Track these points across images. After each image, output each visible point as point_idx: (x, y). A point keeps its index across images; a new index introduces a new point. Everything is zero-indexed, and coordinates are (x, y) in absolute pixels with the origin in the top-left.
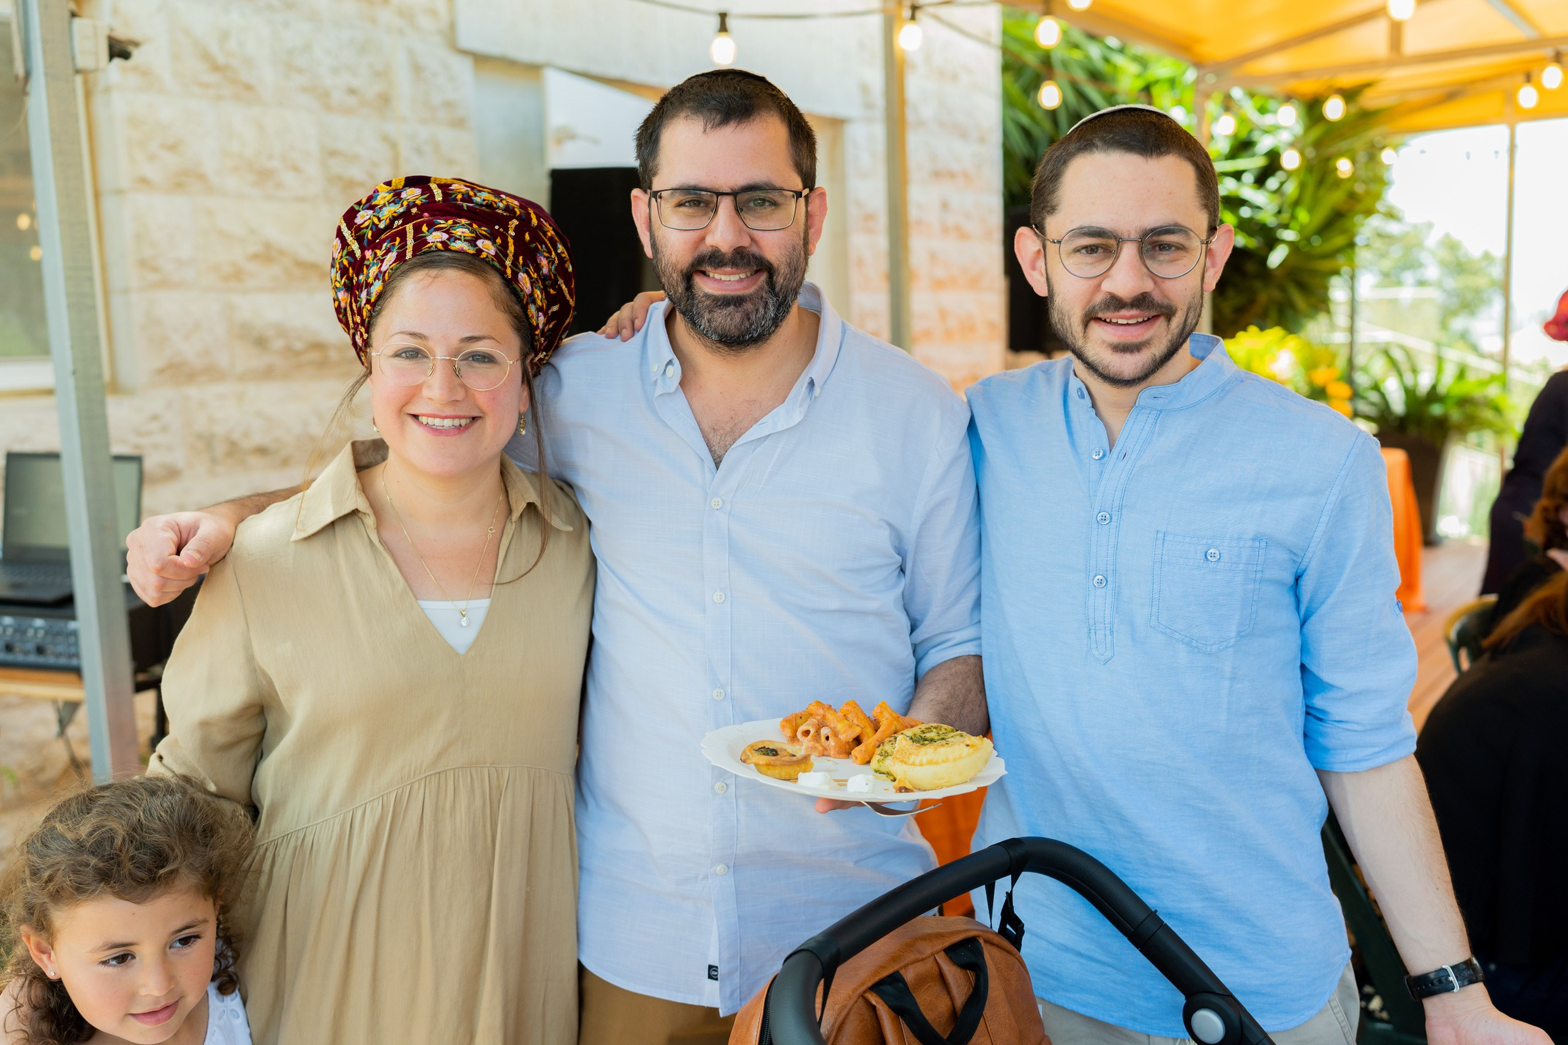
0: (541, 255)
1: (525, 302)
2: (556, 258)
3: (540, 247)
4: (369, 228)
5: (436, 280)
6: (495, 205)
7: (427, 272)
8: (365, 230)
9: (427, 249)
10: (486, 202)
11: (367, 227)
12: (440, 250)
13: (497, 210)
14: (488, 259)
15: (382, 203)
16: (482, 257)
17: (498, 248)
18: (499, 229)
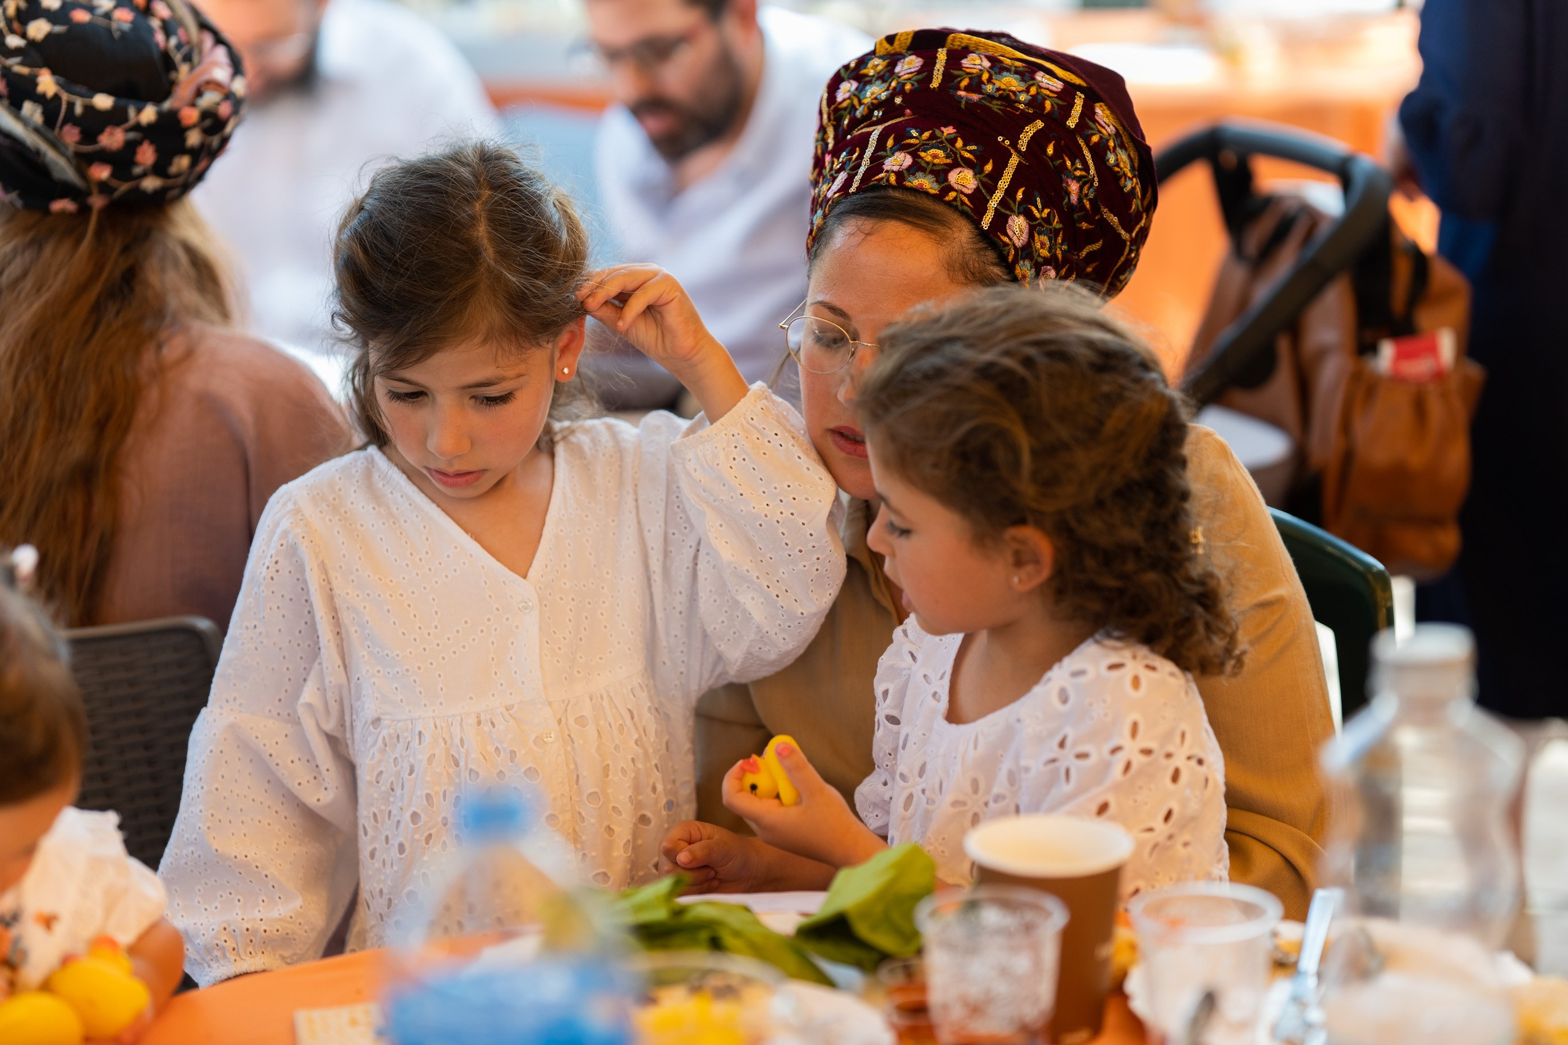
0: (1067, 177)
1: (1010, 258)
2: (1096, 179)
3: (1069, 163)
4: (848, 110)
5: (869, 238)
6: (1013, 97)
7: (860, 223)
8: (843, 112)
9: (875, 182)
10: (1001, 92)
11: (845, 109)
12: (890, 186)
13: (1016, 105)
14: (955, 203)
15: (872, 73)
16: (947, 199)
17: (981, 181)
18: (1003, 141)
